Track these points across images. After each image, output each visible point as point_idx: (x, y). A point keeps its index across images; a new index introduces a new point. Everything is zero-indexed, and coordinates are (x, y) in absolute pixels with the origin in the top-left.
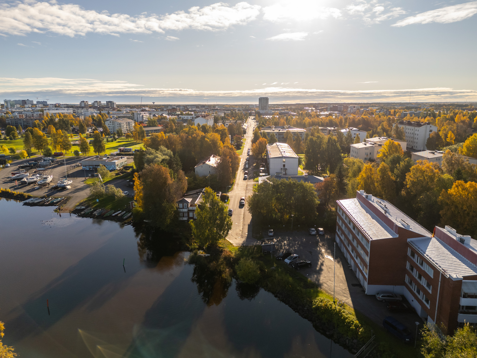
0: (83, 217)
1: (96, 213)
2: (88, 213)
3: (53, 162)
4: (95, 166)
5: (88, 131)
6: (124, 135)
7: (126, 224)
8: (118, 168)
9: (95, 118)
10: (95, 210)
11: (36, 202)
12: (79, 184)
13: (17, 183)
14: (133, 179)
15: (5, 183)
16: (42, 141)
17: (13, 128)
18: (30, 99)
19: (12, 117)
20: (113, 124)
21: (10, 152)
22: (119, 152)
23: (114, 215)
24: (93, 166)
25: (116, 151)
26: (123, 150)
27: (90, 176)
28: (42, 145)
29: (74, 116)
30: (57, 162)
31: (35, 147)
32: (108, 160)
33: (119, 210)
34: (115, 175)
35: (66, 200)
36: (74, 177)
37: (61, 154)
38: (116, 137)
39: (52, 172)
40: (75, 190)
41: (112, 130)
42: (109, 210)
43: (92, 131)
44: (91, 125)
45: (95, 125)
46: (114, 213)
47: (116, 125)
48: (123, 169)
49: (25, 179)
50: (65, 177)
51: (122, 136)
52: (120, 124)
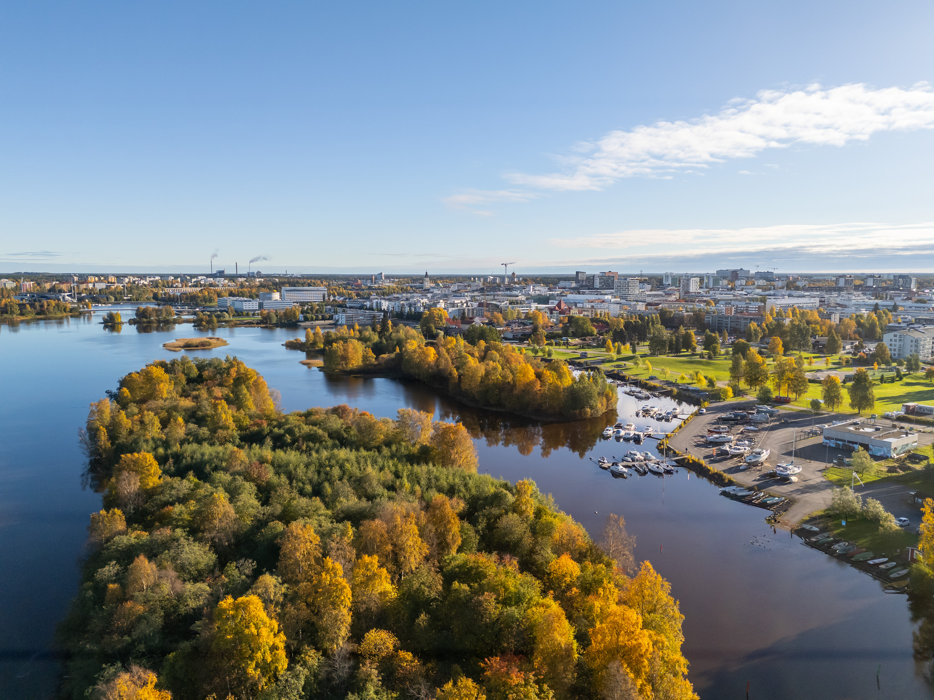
0: (812, 547)
1: (838, 548)
2: (823, 544)
3: (771, 416)
4: (849, 442)
5: (844, 348)
6: (922, 365)
7: (893, 591)
8: (894, 455)
9: (862, 321)
10: (836, 542)
11: (740, 494)
12: (812, 477)
13: (713, 451)
14: (922, 509)
15: (698, 446)
16: (758, 373)
17: (715, 337)
18: (745, 269)
19: (714, 312)
20: (900, 340)
21: (708, 386)
22: (903, 413)
23: (871, 562)
24: (844, 441)
25: (897, 410)
26: (914, 409)
27: (835, 463)
28: (757, 379)
29: (820, 312)
30: (780, 417)
31: (747, 380)
32: (878, 434)
33: (884, 557)
34: (886, 469)
35: (788, 504)
36: (806, 458)
37: (786, 401)
38: (903, 370)
39: (768, 438)
40: (805, 488)
41: (896, 353)
42: (864, 550)
43: (851, 350)
44: (853, 336)
45: (860, 334)
46: (872, 559)
47: (908, 343)
48: (906, 459)
49: (726, 447)
50: (789, 454)
51: (917, 368)
52: (917, 341)
